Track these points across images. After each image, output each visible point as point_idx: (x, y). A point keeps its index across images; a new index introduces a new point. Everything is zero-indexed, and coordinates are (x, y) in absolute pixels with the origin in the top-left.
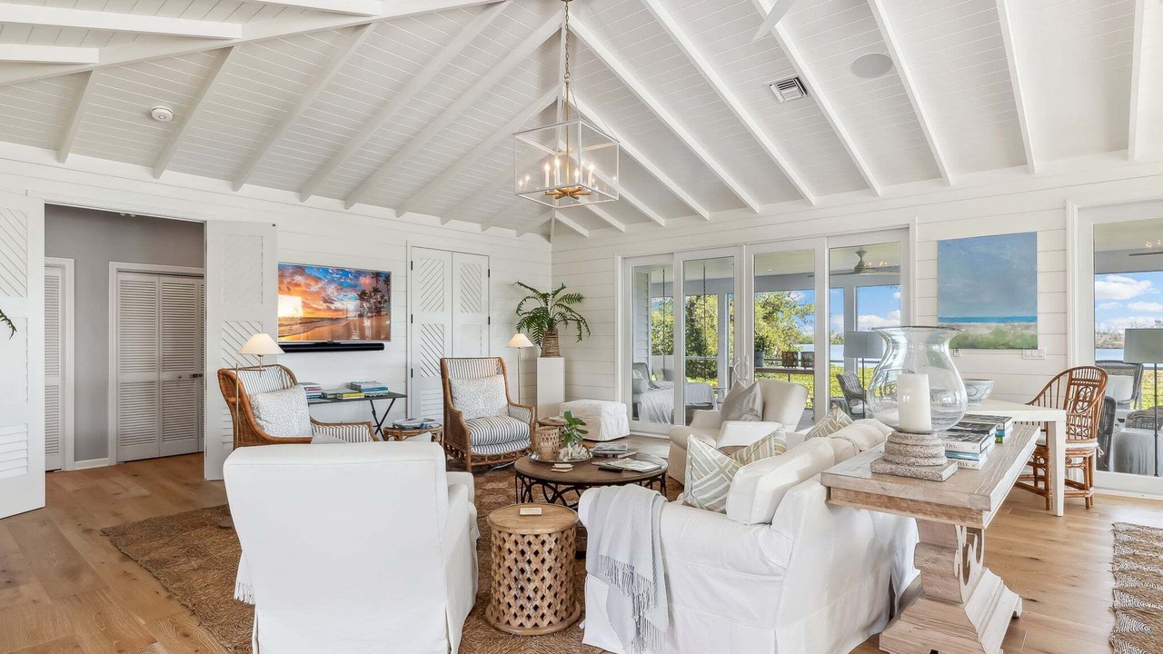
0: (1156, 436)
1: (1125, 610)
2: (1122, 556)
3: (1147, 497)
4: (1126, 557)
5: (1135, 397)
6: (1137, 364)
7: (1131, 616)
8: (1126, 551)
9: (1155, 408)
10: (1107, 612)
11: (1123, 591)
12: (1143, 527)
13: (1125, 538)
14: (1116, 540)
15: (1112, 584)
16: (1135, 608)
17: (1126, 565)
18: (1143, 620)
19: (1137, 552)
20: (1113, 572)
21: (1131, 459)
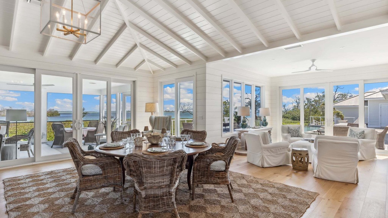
0: (16, 145)
1: (11, 210)
2: (8, 191)
3: (14, 167)
4: (9, 191)
5: (7, 133)
6: (8, 122)
7: (14, 211)
8: (9, 188)
9: (16, 136)
10: (4, 214)
11: (10, 203)
12: (14, 178)
13: (8, 184)
14: (5, 186)
15: (5, 202)
16: (15, 208)
17: (9, 193)
18: (18, 211)
19: (13, 187)
20: (5, 198)
21: (7, 155)
